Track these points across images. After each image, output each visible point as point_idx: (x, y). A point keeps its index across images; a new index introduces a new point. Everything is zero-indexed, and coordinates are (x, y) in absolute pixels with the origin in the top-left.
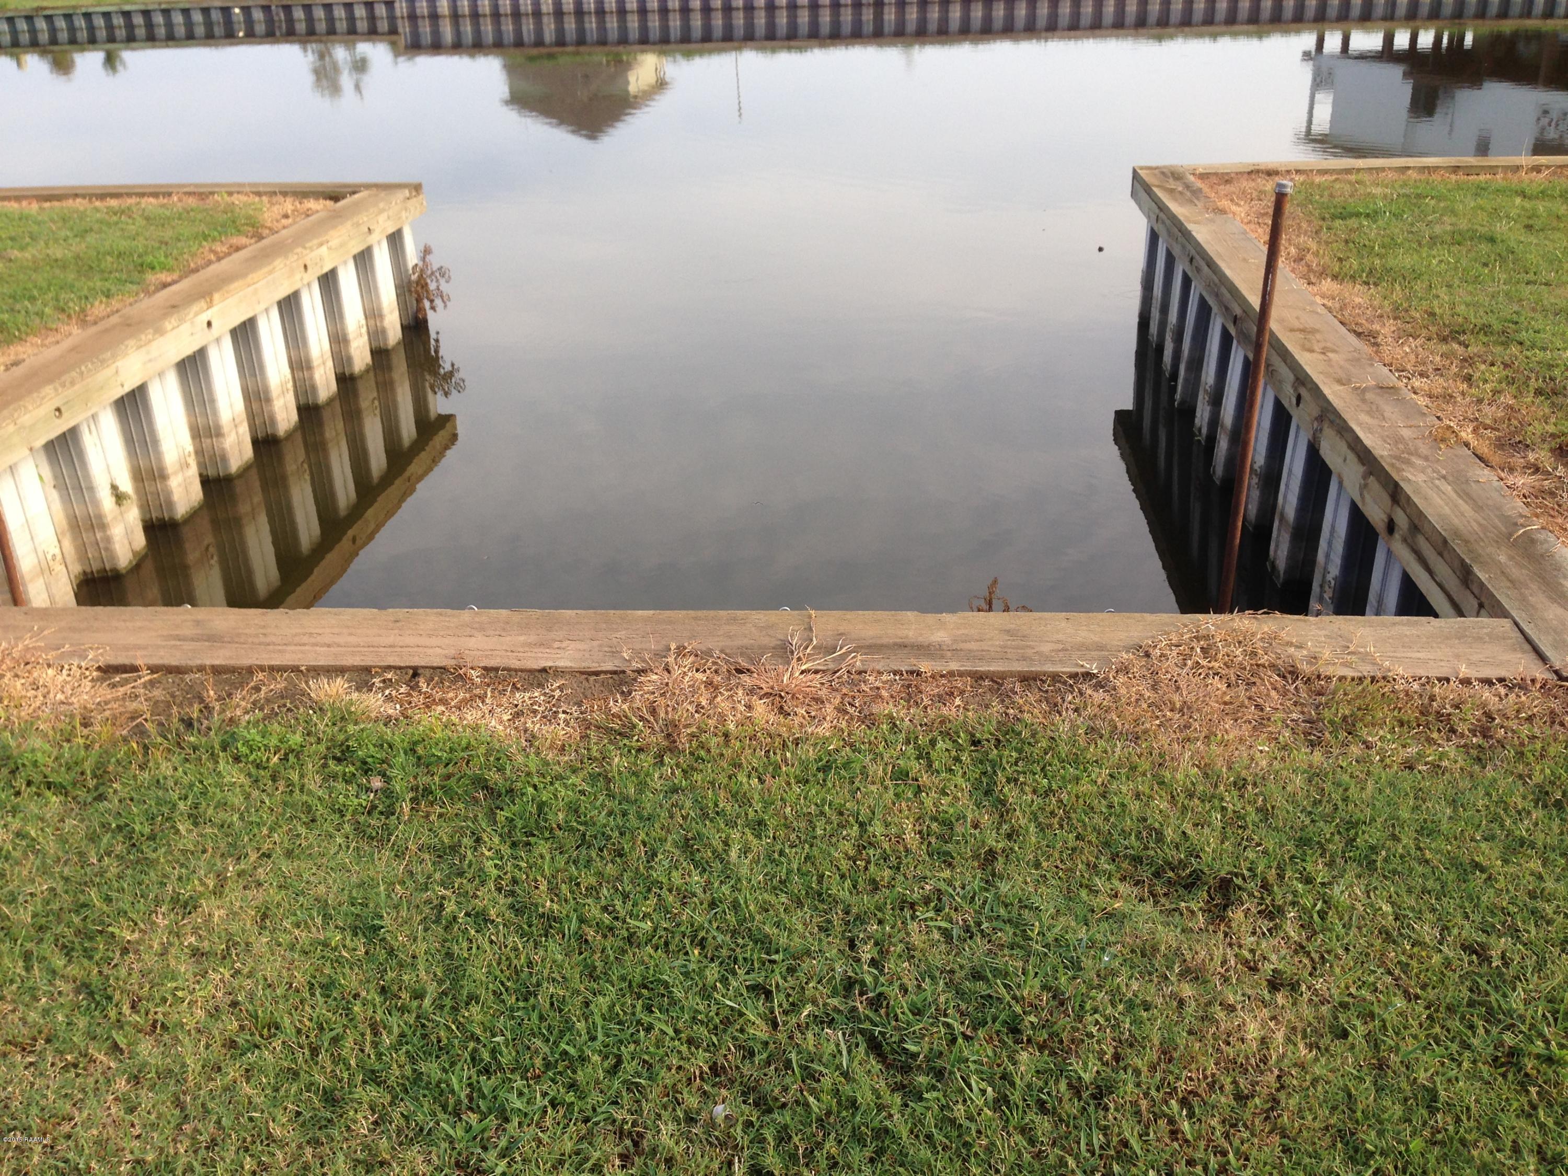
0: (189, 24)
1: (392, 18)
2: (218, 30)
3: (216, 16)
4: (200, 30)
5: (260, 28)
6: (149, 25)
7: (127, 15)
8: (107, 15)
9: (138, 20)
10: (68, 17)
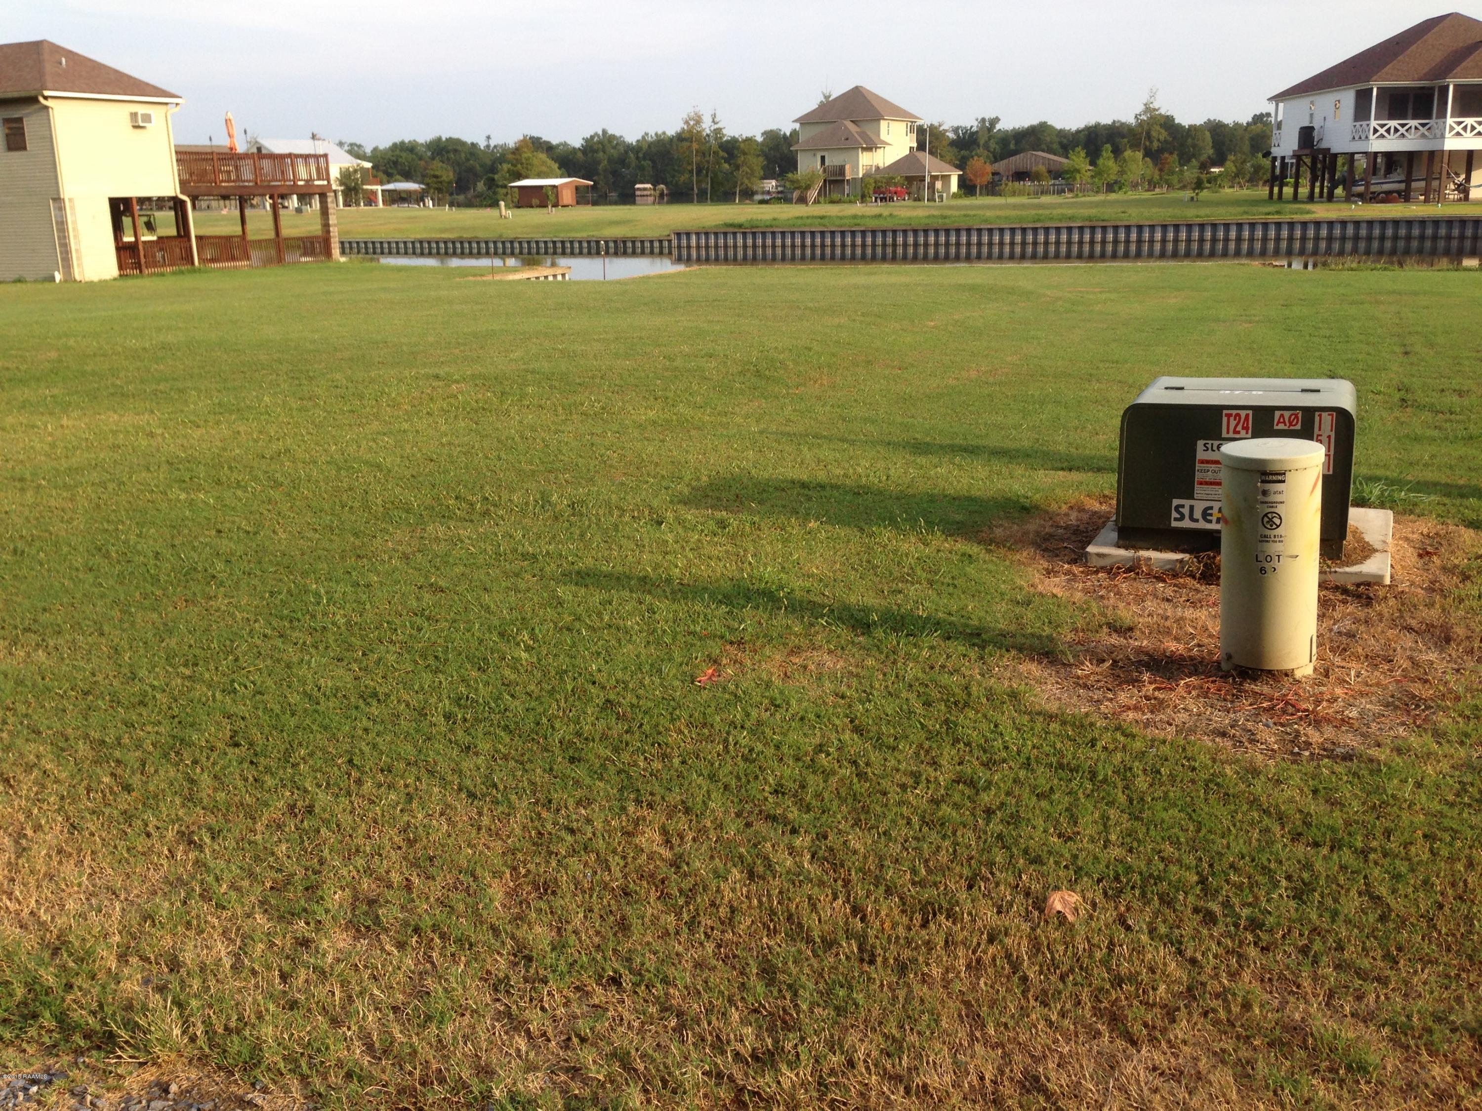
0: (581, 248)
1: (670, 247)
2: (593, 251)
3: (593, 244)
4: (585, 251)
5: (612, 250)
6: (564, 248)
7: (554, 242)
8: (545, 242)
9: (559, 245)
10: (529, 242)
